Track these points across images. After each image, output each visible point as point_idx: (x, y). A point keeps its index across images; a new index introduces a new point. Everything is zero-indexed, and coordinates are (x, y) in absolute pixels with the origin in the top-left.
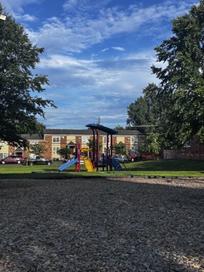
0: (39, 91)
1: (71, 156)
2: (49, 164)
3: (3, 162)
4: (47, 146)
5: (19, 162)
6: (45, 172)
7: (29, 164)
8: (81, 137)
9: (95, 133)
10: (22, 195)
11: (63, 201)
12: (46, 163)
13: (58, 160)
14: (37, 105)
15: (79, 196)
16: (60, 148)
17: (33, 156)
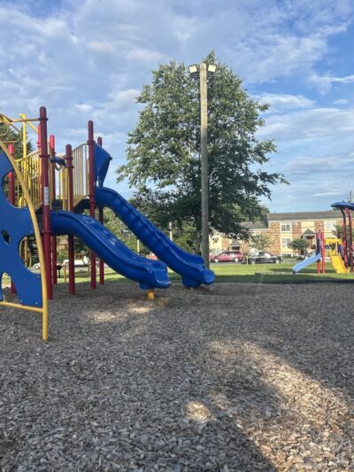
0: (260, 162)
1: (309, 250)
2: (277, 262)
3: (217, 260)
4: (273, 238)
5: (237, 260)
6: (273, 273)
7: (250, 263)
8: (322, 222)
9: (346, 215)
10: (252, 304)
11: (310, 314)
12: (274, 260)
13: (289, 256)
14: (260, 183)
15: (333, 308)
16: (292, 240)
17: (254, 252)
